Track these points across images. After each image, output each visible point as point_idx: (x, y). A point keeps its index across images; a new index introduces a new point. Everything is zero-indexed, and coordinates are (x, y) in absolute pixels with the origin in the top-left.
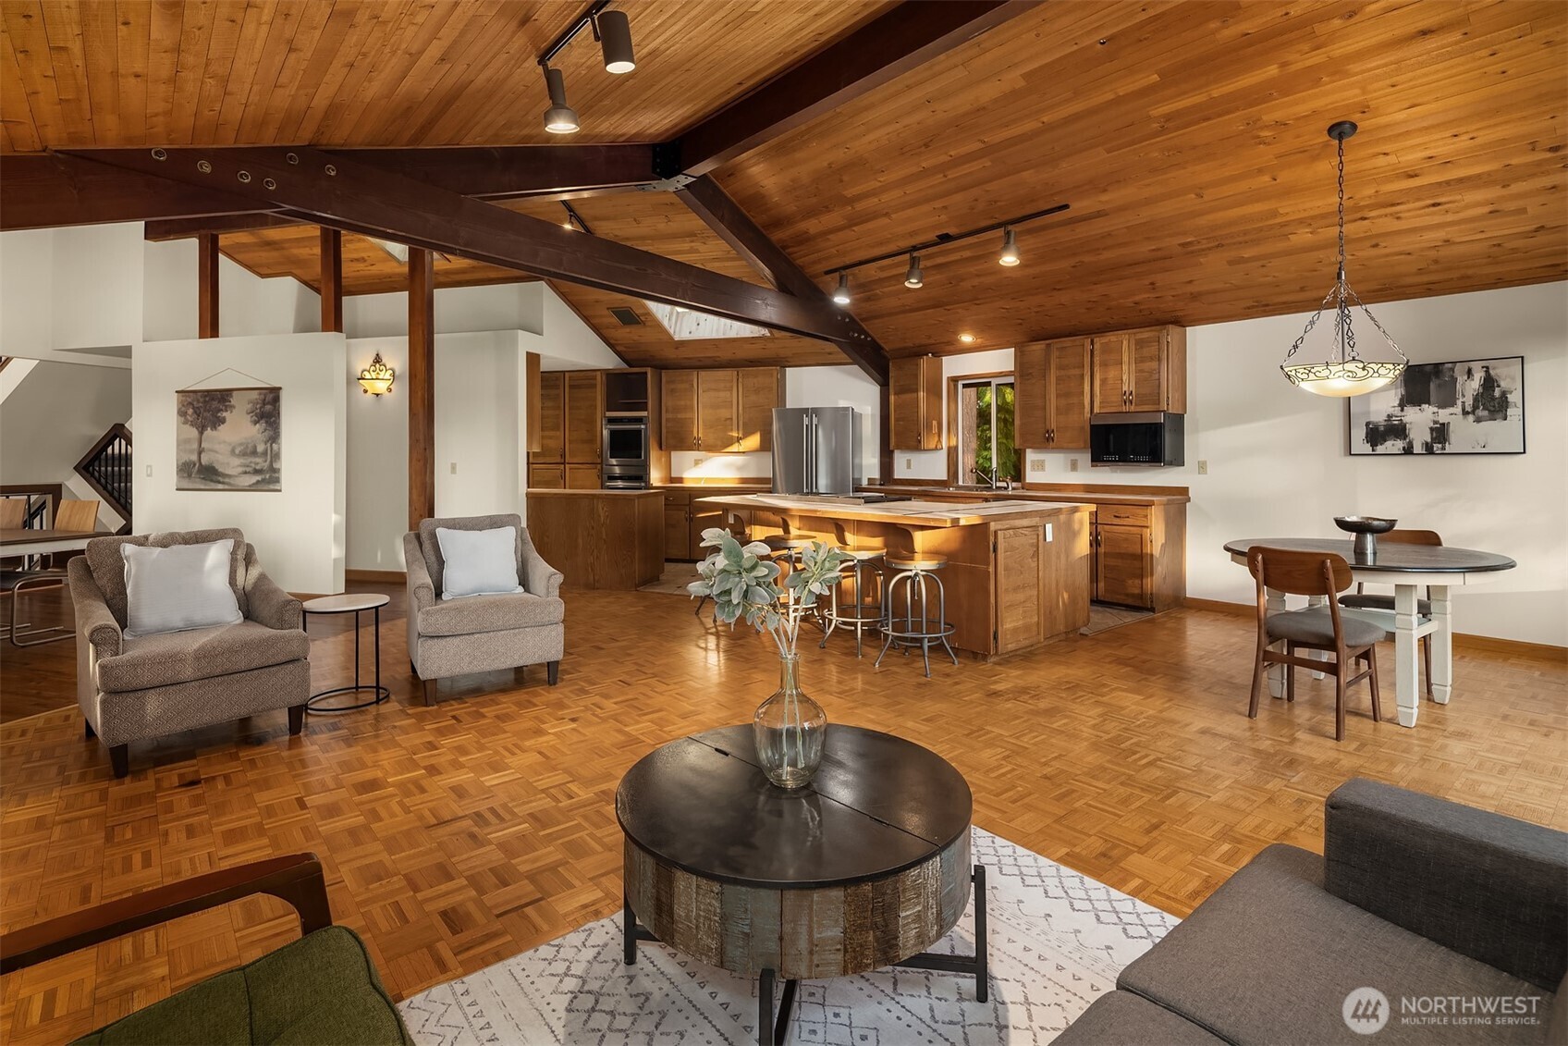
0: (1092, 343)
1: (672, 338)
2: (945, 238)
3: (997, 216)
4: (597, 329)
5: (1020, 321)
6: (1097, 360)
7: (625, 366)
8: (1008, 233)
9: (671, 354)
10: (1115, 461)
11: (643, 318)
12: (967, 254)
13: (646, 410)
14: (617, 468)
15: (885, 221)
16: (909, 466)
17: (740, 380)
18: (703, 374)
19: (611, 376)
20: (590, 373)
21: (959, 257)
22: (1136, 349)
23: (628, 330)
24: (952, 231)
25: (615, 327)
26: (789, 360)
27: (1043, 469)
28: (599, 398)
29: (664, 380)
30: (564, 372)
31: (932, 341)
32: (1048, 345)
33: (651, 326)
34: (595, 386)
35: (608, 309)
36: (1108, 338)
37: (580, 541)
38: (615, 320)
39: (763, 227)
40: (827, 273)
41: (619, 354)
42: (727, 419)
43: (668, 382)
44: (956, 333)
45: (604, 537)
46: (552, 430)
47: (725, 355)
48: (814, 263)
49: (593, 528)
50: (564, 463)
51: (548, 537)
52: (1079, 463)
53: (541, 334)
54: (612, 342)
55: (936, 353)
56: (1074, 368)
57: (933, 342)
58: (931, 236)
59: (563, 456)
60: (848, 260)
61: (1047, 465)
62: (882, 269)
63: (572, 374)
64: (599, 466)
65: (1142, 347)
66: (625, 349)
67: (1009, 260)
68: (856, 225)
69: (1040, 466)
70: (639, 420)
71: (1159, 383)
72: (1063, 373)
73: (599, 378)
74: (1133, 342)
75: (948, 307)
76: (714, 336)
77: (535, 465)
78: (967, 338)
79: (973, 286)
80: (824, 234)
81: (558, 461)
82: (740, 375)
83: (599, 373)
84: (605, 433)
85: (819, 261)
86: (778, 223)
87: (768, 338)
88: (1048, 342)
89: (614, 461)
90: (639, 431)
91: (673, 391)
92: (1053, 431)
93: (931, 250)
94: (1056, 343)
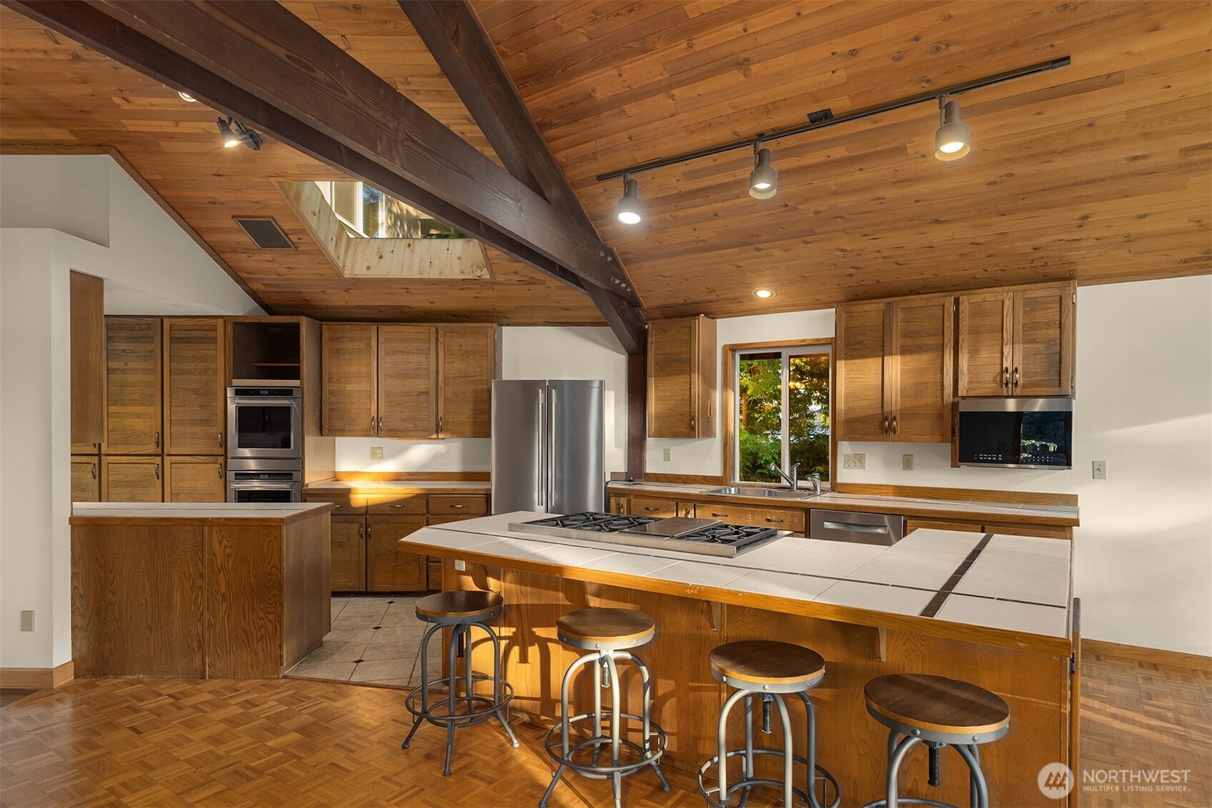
0: (957, 302)
1: (339, 274)
2: (823, 118)
3: (932, 77)
4: (216, 252)
5: (852, 271)
6: (965, 324)
7: (263, 313)
8: (948, 109)
9: (337, 299)
10: (997, 462)
11: (294, 238)
12: (840, 152)
13: (298, 378)
14: (251, 461)
15: (735, 77)
16: (667, 458)
17: (441, 339)
18: (385, 329)
19: (240, 327)
20: (206, 322)
21: (823, 159)
22: (1024, 312)
23: (268, 257)
24: (839, 105)
25: (246, 251)
26: (508, 315)
27: (863, 466)
28: (221, 358)
29: (326, 335)
30: (162, 318)
31: (713, 297)
32: (888, 304)
33: (305, 253)
34: (213, 340)
35: (233, 217)
36: (983, 296)
37: (177, 598)
38: (246, 238)
39: (516, 80)
40: (601, 178)
41: (254, 294)
42: (420, 394)
43: (332, 339)
44: (750, 286)
45: (223, 589)
46: (142, 404)
47: (419, 301)
48: (584, 159)
49: (202, 576)
50: (162, 455)
51: (114, 593)
52: (915, 459)
53: (104, 243)
54: (243, 275)
55: (712, 313)
56: (929, 336)
57: (715, 297)
58: (799, 115)
59: (161, 443)
60: (642, 156)
61: (867, 460)
62: (689, 176)
63: (175, 321)
64: (221, 460)
65: (1032, 310)
66: (263, 287)
67: (952, 147)
68: (681, 84)
69: (859, 460)
70: (287, 392)
71: (1060, 358)
72: (910, 341)
73: (220, 329)
74: (1020, 302)
75: (759, 246)
76: (406, 274)
77: (109, 458)
78: (763, 294)
79: (817, 213)
80: (619, 101)
81: (152, 451)
82: (441, 333)
83: (220, 321)
84: (232, 408)
85: (594, 156)
86: (542, 74)
87: (487, 282)
88: (890, 300)
89: (247, 452)
90: (286, 410)
91: (338, 352)
92: (895, 419)
93: (792, 141)
94: (902, 302)
